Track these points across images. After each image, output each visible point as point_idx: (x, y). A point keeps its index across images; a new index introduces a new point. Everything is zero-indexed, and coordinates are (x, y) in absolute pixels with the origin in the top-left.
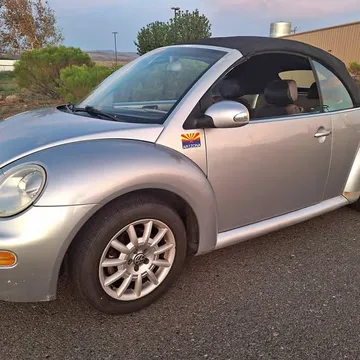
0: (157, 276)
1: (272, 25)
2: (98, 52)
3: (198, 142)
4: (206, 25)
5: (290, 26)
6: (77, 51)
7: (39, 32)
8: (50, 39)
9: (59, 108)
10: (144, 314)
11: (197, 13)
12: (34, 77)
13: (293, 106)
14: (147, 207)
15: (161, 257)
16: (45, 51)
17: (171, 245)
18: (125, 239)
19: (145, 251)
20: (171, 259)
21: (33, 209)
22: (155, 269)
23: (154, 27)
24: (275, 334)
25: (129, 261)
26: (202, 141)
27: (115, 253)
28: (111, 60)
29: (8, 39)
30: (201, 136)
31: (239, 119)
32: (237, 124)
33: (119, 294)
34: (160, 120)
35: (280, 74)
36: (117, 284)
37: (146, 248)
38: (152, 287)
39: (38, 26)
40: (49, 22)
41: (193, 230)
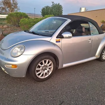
0: (49, 73)
1: (80, 8)
2: (29, 14)
3: (60, 41)
4: (62, 8)
5: (86, 9)
6: (24, 14)
7: (13, 7)
8: (16, 9)
9: (25, 31)
10: (45, 82)
11: (59, 4)
12: (12, 21)
13: (84, 33)
14: (47, 56)
15: (50, 69)
16: (15, 13)
17: (52, 66)
18: (42, 64)
19: (46, 67)
20: (52, 69)
21: (22, 55)
22: (48, 71)
23: (46, 7)
24: (76, 87)
25: (42, 69)
26: (61, 41)
27: (39, 67)
28: (33, 16)
29: (3, 9)
30: (60, 40)
31: (70, 36)
32: (69, 37)
33: (40, 77)
34: (51, 36)
35: (81, 24)
36: (39, 74)
37: (46, 66)
38: (47, 76)
39: (12, 5)
40: (16, 4)
41: (57, 63)
